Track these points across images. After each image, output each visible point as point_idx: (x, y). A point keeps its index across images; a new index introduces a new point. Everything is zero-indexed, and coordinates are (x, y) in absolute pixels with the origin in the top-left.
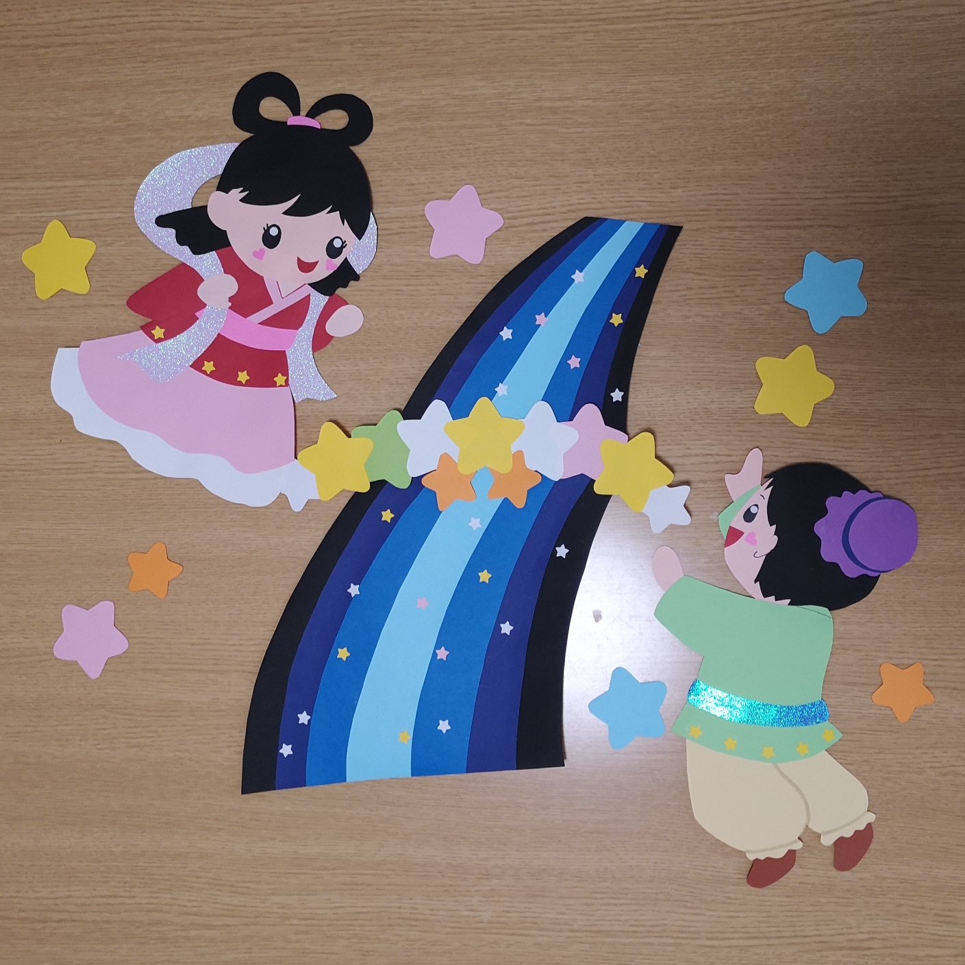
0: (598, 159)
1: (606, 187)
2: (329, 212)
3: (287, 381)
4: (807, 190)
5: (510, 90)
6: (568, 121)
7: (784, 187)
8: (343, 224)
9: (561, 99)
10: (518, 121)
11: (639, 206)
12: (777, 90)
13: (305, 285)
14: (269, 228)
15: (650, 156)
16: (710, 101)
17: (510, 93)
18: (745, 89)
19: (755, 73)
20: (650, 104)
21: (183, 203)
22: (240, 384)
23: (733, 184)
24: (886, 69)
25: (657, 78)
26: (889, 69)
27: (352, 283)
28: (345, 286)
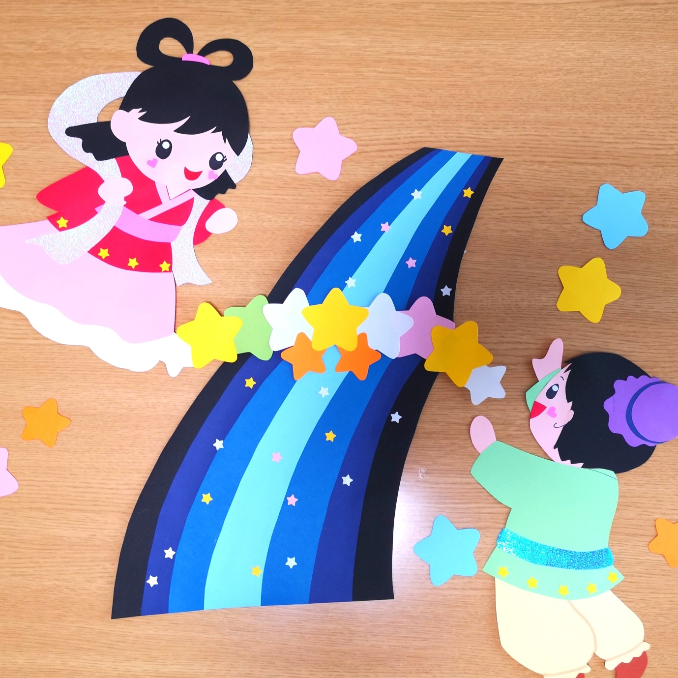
0: (435, 102)
1: (441, 124)
2: (213, 132)
3: (170, 268)
4: (602, 136)
5: (366, 44)
6: (413, 71)
7: (584, 133)
8: (225, 142)
9: (408, 54)
10: (372, 69)
11: (468, 142)
12: (579, 57)
13: (189, 190)
14: (162, 142)
15: (477, 103)
16: (527, 62)
17: (367, 47)
18: (555, 55)
19: (563, 43)
20: (478, 62)
21: (91, 118)
22: (130, 268)
23: (543, 128)
24: (665, 47)
25: (484, 42)
26: (667, 47)
27: (229, 191)
28: (224, 192)
